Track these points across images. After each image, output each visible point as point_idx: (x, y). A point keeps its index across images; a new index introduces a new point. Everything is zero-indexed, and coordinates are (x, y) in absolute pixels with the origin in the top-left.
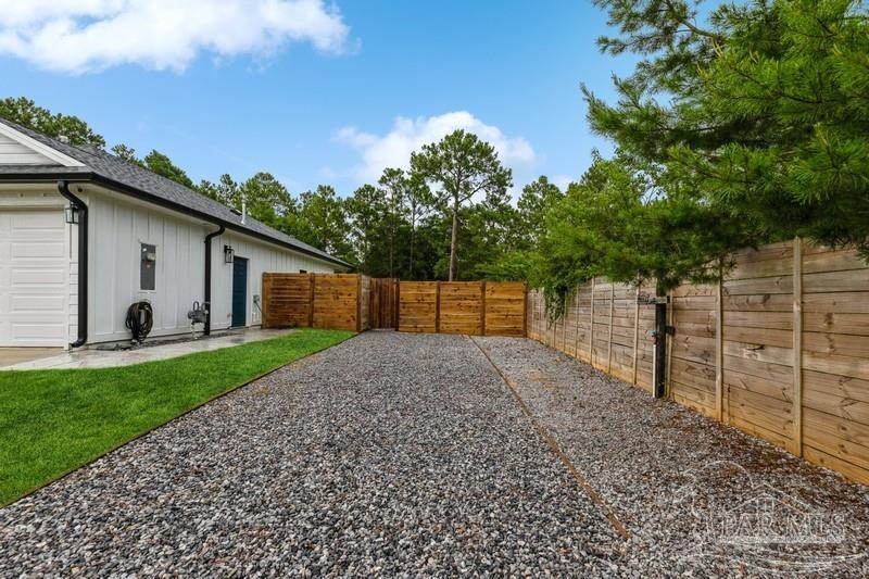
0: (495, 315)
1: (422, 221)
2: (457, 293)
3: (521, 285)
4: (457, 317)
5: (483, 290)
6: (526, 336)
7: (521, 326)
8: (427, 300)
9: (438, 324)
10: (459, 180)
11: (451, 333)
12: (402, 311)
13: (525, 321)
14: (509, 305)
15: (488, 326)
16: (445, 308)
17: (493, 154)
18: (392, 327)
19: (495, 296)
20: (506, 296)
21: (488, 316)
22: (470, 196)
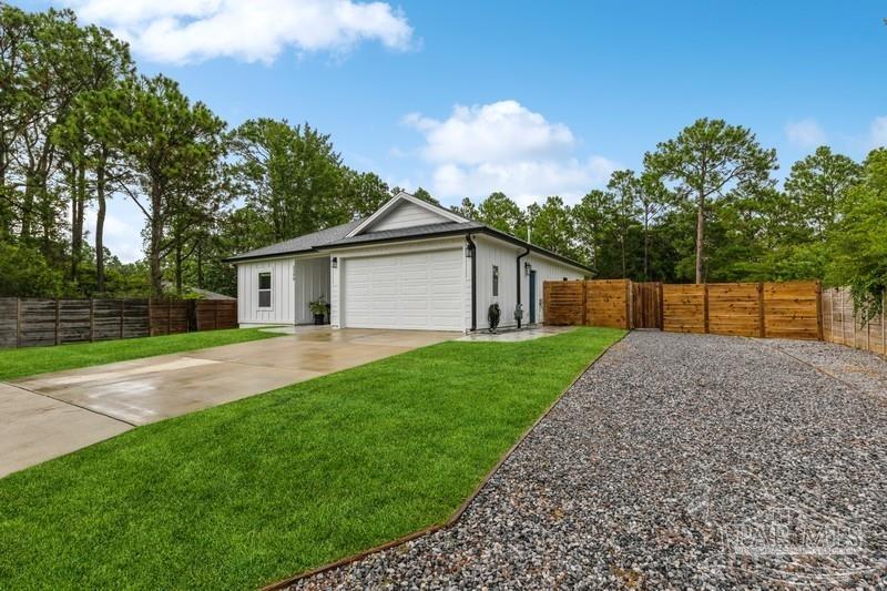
0: (778, 317)
2: (728, 295)
3: (813, 285)
4: (730, 318)
5: (761, 290)
6: (821, 339)
7: (815, 329)
8: (694, 301)
9: (707, 326)
10: (704, 173)
11: (722, 333)
12: (667, 312)
13: (820, 323)
14: (796, 306)
15: (769, 328)
16: (714, 310)
17: (748, 137)
18: (657, 326)
19: (776, 297)
20: (792, 297)
21: (768, 317)
22: (718, 187)
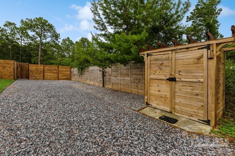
0: (62, 75)
1: (25, 43)
2: (50, 68)
3: (69, 67)
4: (50, 75)
5: (58, 68)
6: (70, 80)
9: (44, 77)
10: (42, 33)
11: (48, 79)
12: (30, 73)
13: (70, 76)
14: (66, 72)
15: (60, 78)
19: (62, 70)
20: (65, 70)
21: (60, 75)
